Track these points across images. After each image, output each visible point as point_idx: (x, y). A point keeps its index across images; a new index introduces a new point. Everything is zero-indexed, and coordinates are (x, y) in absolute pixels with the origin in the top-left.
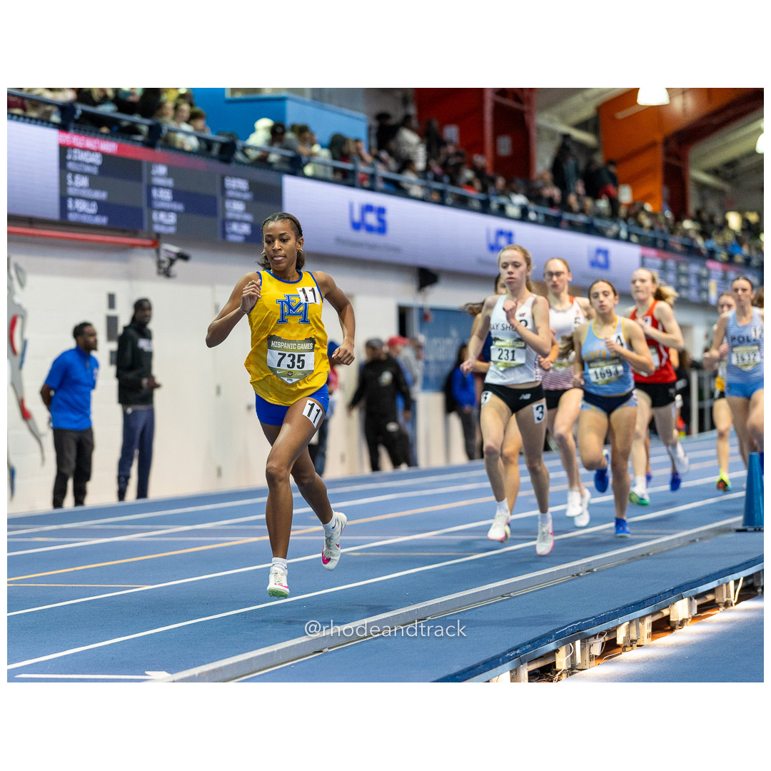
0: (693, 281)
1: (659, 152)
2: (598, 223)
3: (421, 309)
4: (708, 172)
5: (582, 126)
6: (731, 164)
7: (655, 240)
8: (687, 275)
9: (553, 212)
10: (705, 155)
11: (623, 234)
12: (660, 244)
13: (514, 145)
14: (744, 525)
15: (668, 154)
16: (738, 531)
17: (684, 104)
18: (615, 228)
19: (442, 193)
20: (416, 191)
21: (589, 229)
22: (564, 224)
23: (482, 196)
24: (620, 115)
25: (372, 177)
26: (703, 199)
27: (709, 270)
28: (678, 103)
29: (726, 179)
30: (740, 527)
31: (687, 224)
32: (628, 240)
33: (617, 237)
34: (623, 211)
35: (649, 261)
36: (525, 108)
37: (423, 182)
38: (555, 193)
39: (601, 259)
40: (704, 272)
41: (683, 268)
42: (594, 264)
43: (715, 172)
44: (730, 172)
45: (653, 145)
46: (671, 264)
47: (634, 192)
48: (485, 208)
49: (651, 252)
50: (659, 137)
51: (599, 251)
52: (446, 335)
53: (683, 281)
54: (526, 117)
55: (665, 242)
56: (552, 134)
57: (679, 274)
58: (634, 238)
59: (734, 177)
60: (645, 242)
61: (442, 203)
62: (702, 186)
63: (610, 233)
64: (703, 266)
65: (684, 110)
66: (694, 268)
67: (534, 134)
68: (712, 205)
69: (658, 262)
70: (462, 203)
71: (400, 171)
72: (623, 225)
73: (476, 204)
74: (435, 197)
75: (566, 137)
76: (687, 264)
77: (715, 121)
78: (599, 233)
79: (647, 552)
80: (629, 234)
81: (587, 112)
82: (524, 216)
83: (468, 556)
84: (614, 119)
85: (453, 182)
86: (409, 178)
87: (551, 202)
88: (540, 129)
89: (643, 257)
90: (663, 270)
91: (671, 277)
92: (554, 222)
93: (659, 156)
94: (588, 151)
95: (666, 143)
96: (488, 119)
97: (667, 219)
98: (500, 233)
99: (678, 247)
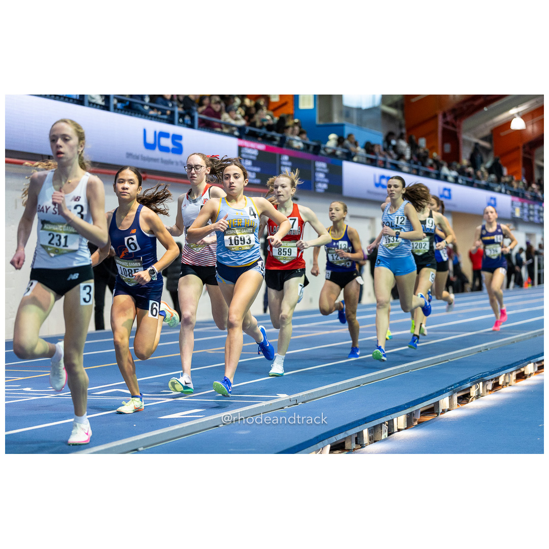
0: (536, 213)
1: (521, 151)
2: (491, 185)
5: (484, 139)
7: (518, 193)
8: (533, 210)
9: (470, 180)
11: (503, 190)
12: (520, 195)
13: (452, 147)
15: (525, 152)
17: (533, 129)
18: (499, 187)
19: (418, 170)
20: (406, 169)
21: (487, 187)
22: (475, 185)
23: (436, 172)
24: (502, 134)
25: (384, 162)
28: (530, 129)
31: (534, 186)
32: (506, 193)
33: (500, 192)
34: (503, 179)
35: (515, 203)
36: (457, 130)
37: (409, 165)
39: (493, 201)
40: (541, 209)
41: (531, 207)
42: (489, 204)
45: (518, 148)
46: (526, 205)
47: (509, 170)
49: (516, 199)
50: (521, 145)
51: (492, 198)
53: (531, 213)
54: (458, 134)
55: (523, 194)
56: (470, 143)
57: (529, 210)
58: (508, 192)
60: (514, 194)
61: (417, 174)
63: (497, 189)
64: (541, 206)
65: (533, 132)
66: (537, 207)
67: (461, 142)
69: (520, 204)
70: (427, 175)
71: (398, 160)
72: (503, 185)
73: (434, 175)
74: (415, 172)
75: (477, 144)
76: (534, 205)
78: (492, 189)
80: (506, 190)
81: (487, 132)
82: (456, 181)
83: (428, 341)
84: (499, 136)
85: (423, 165)
86: (402, 163)
87: (469, 175)
88: (464, 140)
89: (512, 202)
90: (522, 207)
91: (526, 211)
92: (470, 184)
93: (521, 153)
94: (487, 151)
95: (524, 147)
96: (440, 135)
97: (524, 184)
98: (445, 189)
99: (529, 197)
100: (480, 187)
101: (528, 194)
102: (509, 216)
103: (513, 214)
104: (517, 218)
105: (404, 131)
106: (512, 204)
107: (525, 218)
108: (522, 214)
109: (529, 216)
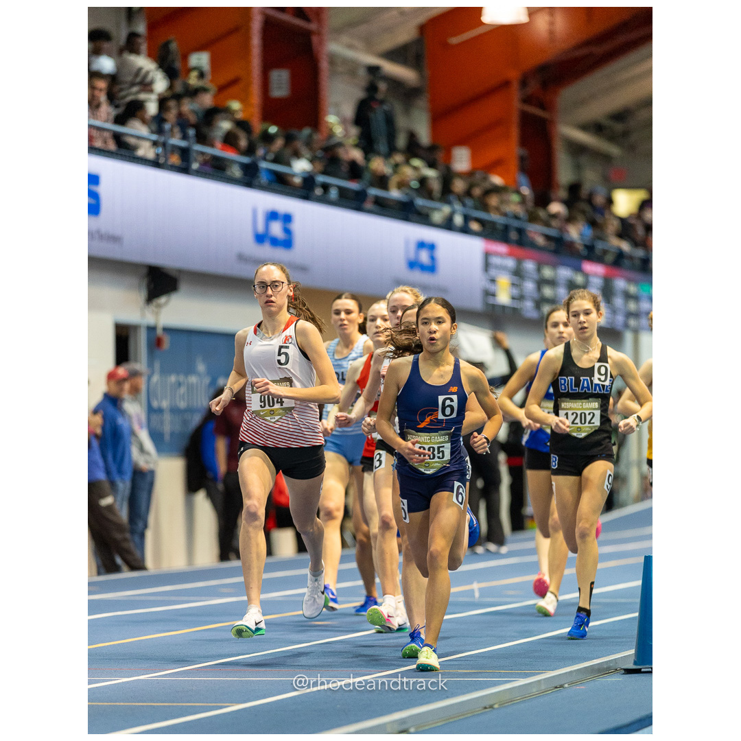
0: (562, 292)
1: (515, 94)
2: (420, 202)
3: (151, 329)
4: (584, 127)
5: (396, 55)
6: (621, 116)
7: (506, 228)
8: (552, 283)
9: (353, 186)
10: (583, 102)
11: (458, 220)
12: (513, 235)
13: (295, 82)
14: (635, 663)
15: (527, 100)
16: (629, 671)
17: (552, 23)
18: (446, 209)
19: (185, 153)
20: (146, 151)
21: (406, 212)
22: (368, 205)
23: (245, 160)
24: (454, 40)
26: (578, 167)
27: (586, 275)
28: (542, 24)
29: (612, 138)
30: (631, 666)
31: (556, 208)
32: (465, 230)
33: (448, 225)
34: (459, 186)
35: (495, 260)
36: (313, 26)
38: (357, 155)
39: (424, 257)
40: (579, 279)
41: (547, 272)
42: (413, 264)
43: (597, 128)
44: (619, 127)
45: (506, 84)
46: (529, 266)
47: (474, 157)
48: (250, 178)
49: (502, 248)
50: (514, 75)
51: (421, 245)
52: (190, 370)
53: (548, 292)
54: (315, 39)
55: (521, 231)
56: (351, 68)
57: (541, 282)
58: (475, 226)
59: (626, 134)
60: (490, 232)
61: (184, 169)
62: (577, 150)
63: (437, 217)
64: (578, 269)
65: (551, 32)
66: (565, 273)
67: (324, 65)
68: (591, 178)
69: (510, 263)
70: (216, 169)
71: (120, 120)
72: (458, 207)
73: (236, 172)
74: (175, 159)
75: (373, 70)
76: (554, 266)
77: (598, 50)
78: (422, 218)
79: (491, 703)
80: (467, 218)
81: (405, 35)
83: (221, 708)
84: (446, 45)
85: (202, 139)
88: (333, 59)
89: (487, 255)
90: (518, 273)
91: (529, 286)
92: (353, 201)
93: (514, 102)
94: (407, 94)
95: (524, 83)
96: (256, 41)
97: (523, 198)
98: (273, 216)
99: (540, 241)
100: (384, 208)
101: (536, 232)
102: (476, 303)
103: (489, 294)
104: (504, 307)
105: (141, 28)
106: (487, 266)
107: (528, 306)
108: (520, 298)
109: (540, 302)
